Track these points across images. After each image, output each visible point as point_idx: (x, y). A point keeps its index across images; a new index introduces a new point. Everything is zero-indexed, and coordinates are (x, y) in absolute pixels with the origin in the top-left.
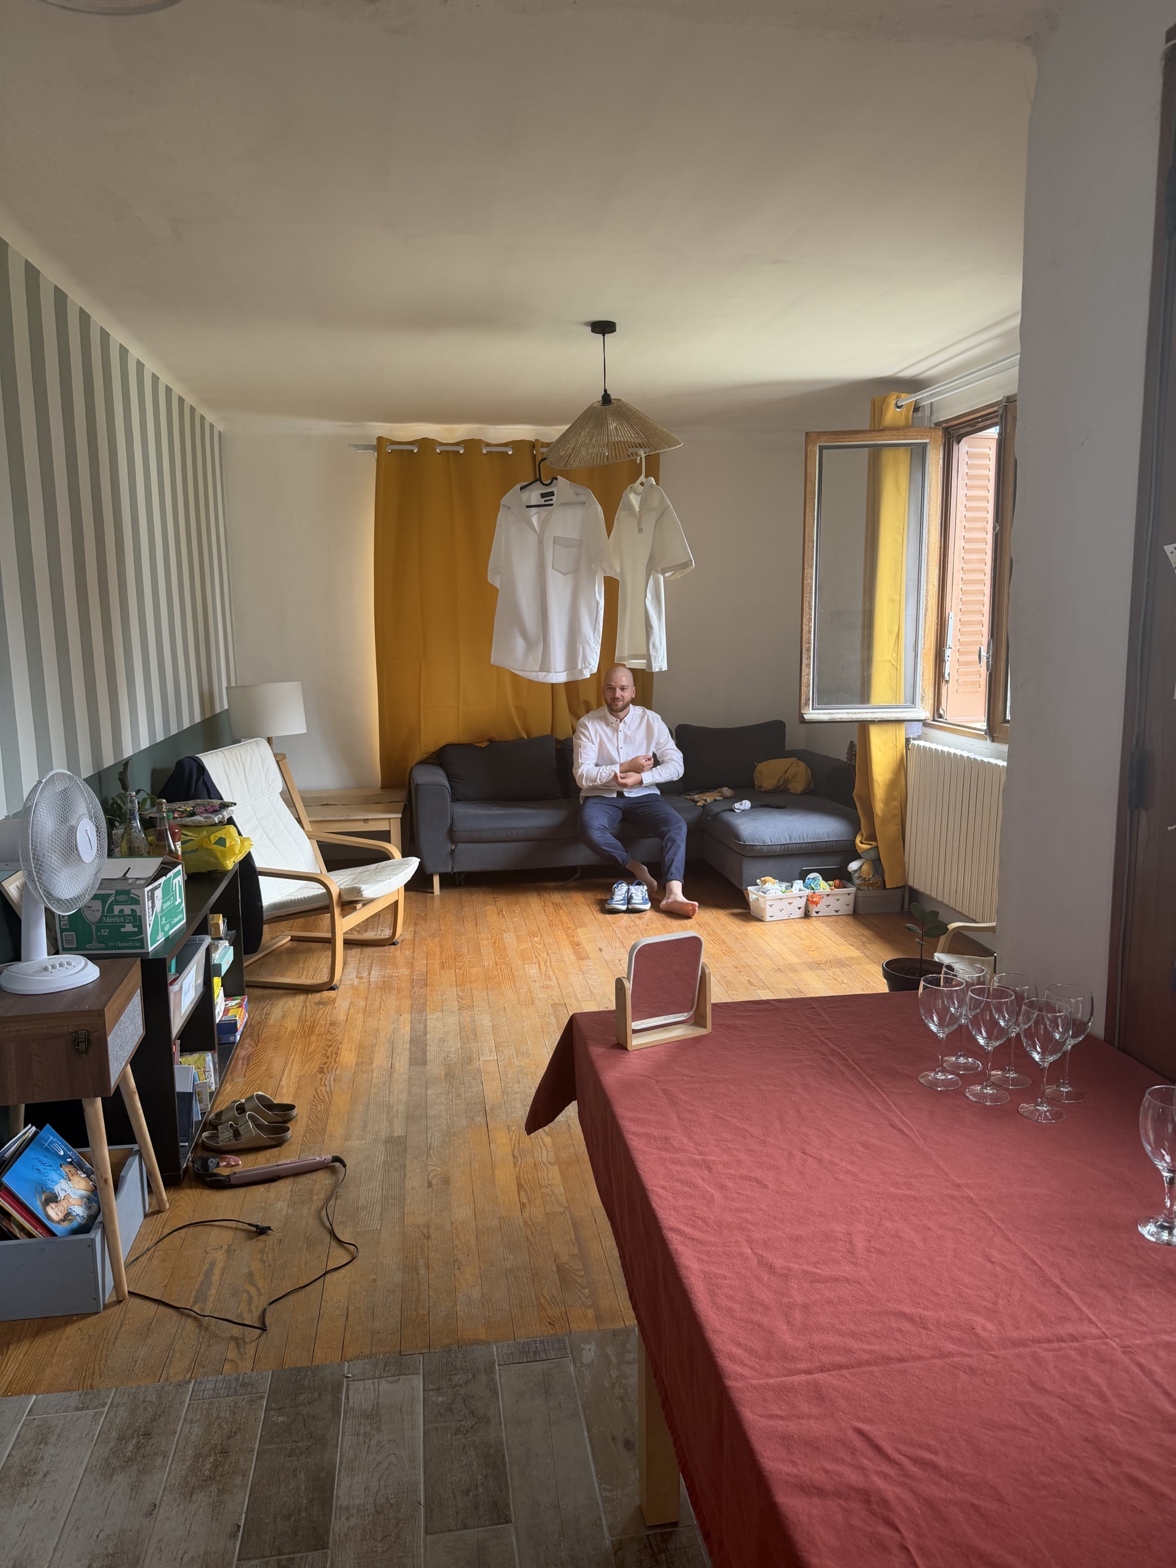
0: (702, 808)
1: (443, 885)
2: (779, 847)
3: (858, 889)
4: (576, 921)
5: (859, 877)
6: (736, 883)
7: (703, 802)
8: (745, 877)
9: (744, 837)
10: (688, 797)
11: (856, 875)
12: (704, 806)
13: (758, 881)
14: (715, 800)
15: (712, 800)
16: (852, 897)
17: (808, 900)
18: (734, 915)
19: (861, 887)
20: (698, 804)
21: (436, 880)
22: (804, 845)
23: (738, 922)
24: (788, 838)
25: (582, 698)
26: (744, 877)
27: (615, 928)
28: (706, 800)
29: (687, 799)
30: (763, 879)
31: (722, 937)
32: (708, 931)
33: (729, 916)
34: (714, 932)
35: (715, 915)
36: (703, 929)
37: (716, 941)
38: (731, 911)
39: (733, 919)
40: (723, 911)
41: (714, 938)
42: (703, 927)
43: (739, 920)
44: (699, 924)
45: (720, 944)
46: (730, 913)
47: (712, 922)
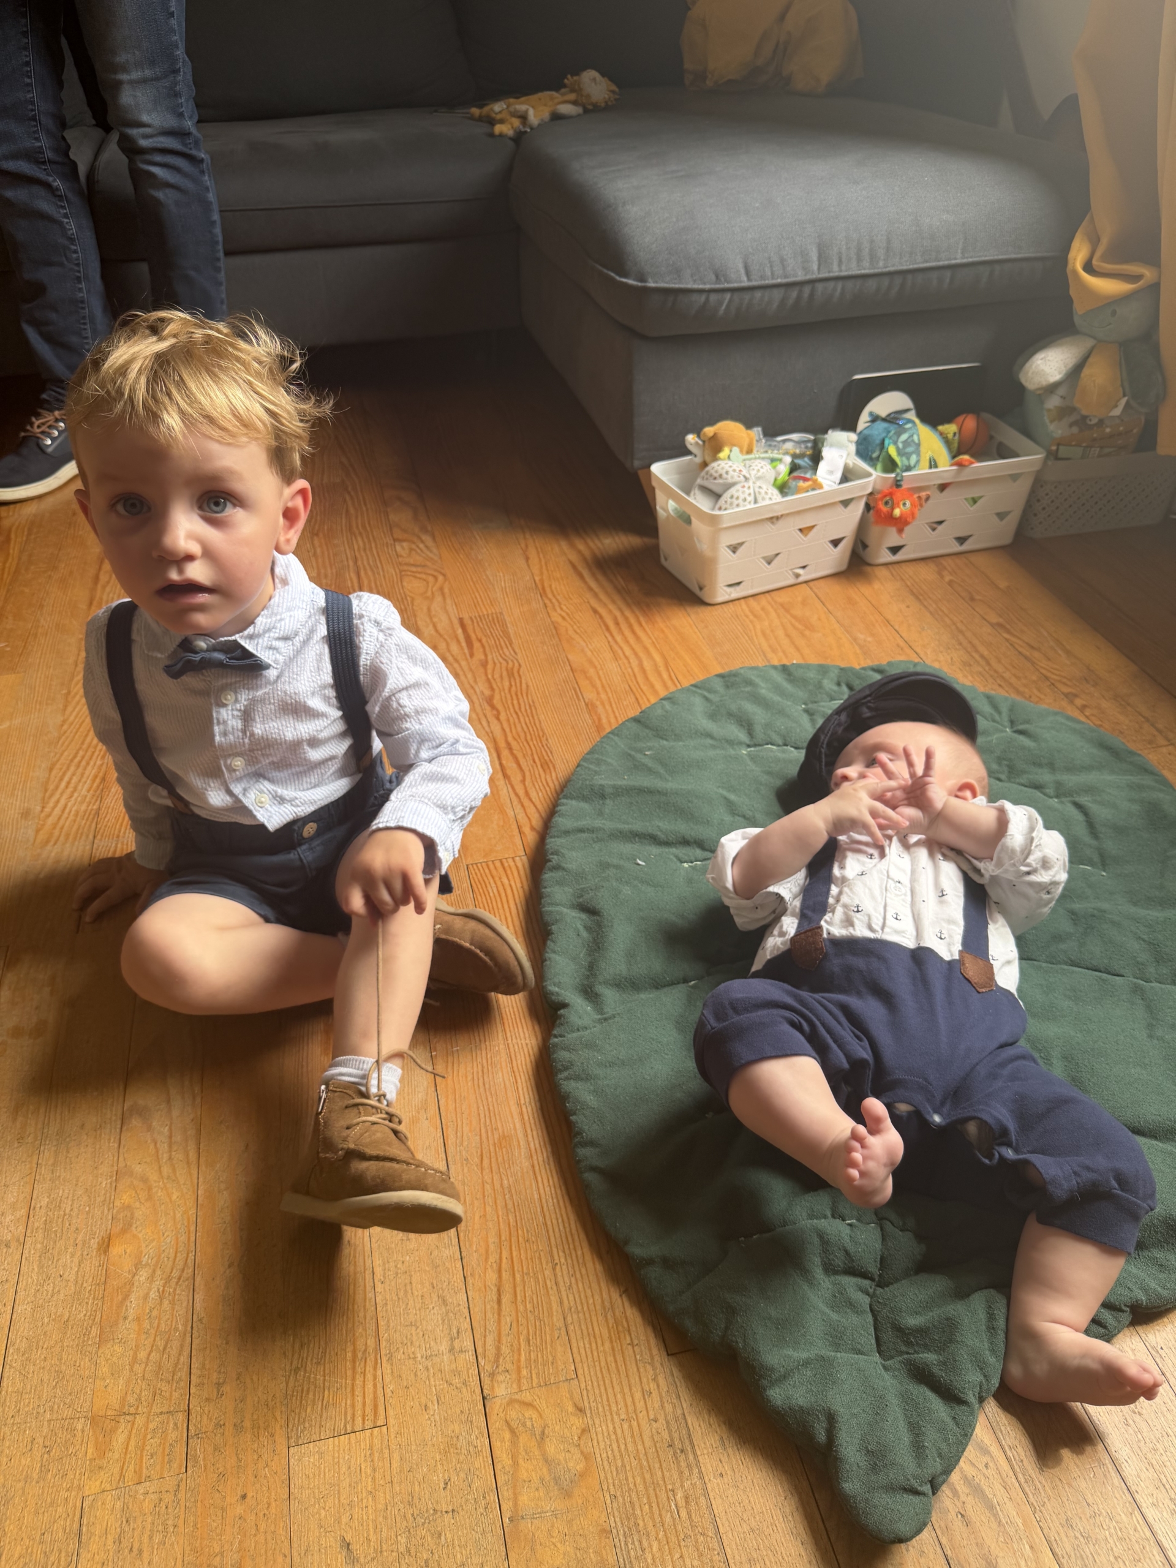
2: (777, 295)
3: (1053, 456)
5: (1064, 412)
7: (516, 122)
8: (641, 419)
10: (475, 111)
11: (1053, 402)
13: (691, 438)
14: (556, 117)
15: (546, 115)
16: (1023, 487)
17: (868, 507)
18: (601, 565)
19: (1063, 451)
20: (498, 129)
22: (872, 284)
23: (611, 609)
24: (814, 256)
26: (637, 419)
28: (523, 118)
30: (709, 431)
31: (542, 717)
32: (490, 666)
33: (581, 577)
34: (511, 674)
35: (536, 570)
36: (472, 655)
37: (510, 739)
38: (591, 544)
39: (596, 595)
40: (564, 544)
41: (503, 717)
42: (476, 645)
43: (617, 597)
44: (467, 622)
45: (523, 781)
46: (587, 553)
47: (517, 614)
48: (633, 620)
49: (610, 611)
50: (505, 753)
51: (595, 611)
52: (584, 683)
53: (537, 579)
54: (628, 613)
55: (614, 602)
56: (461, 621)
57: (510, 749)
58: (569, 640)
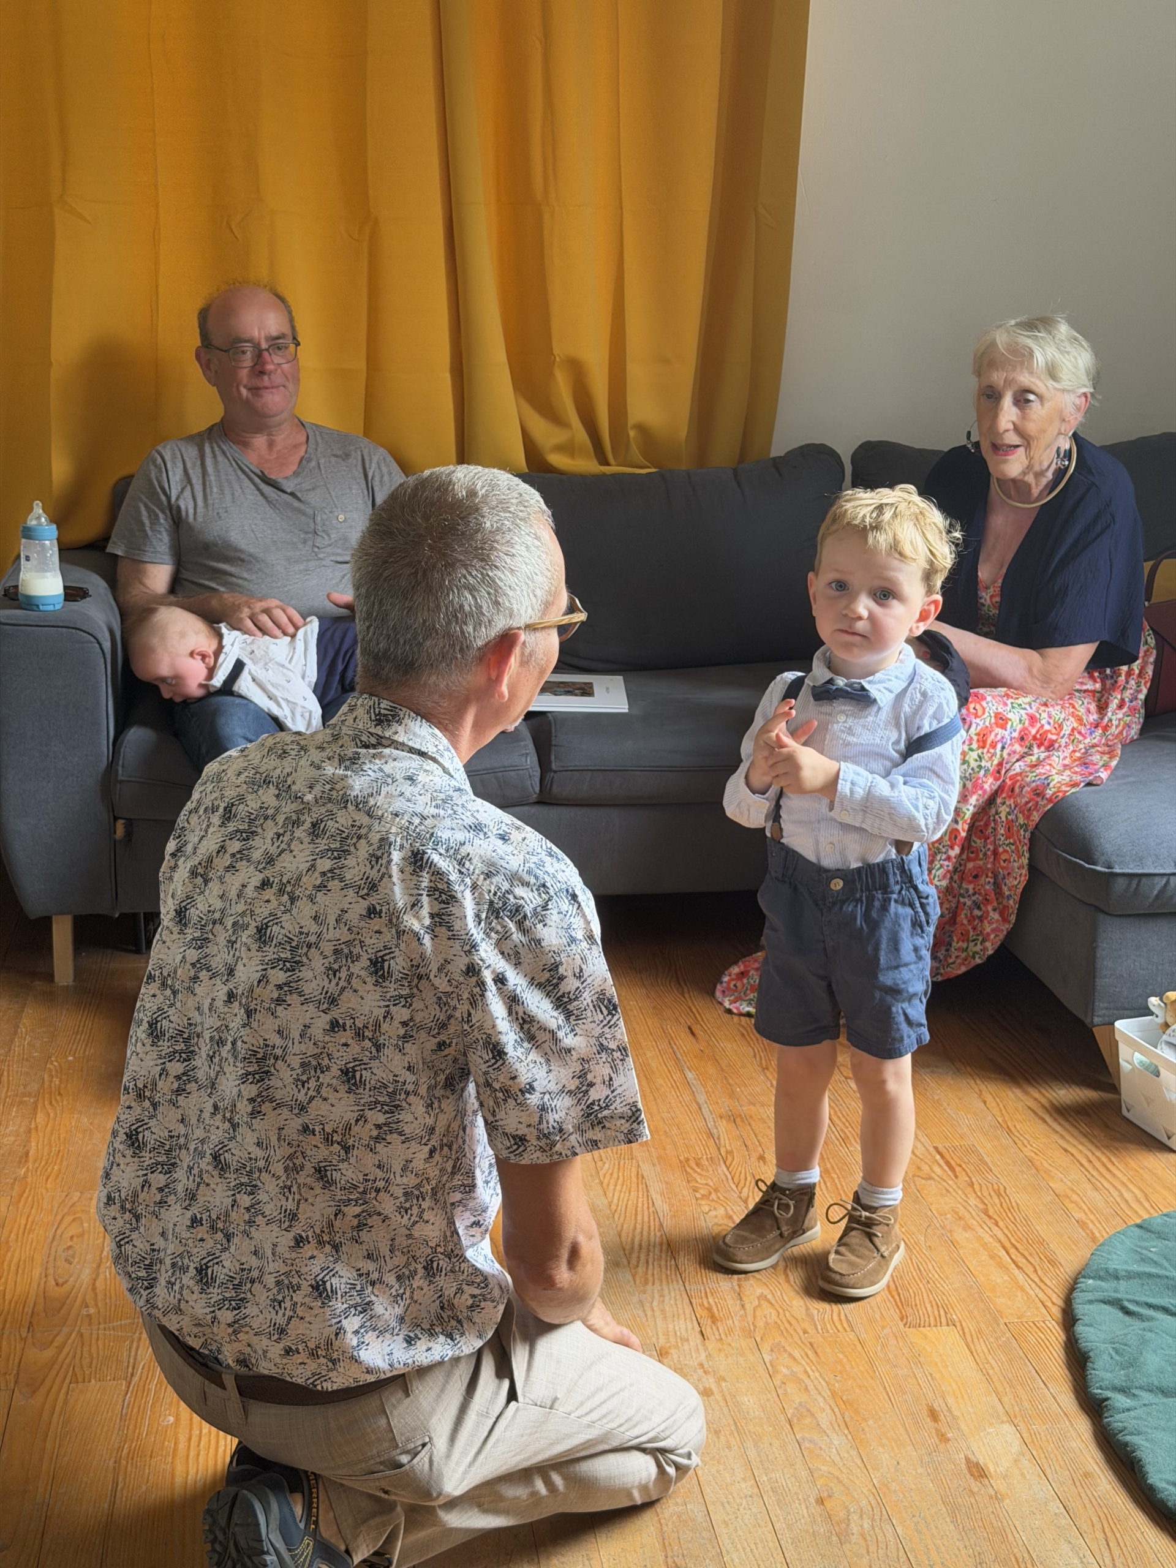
6: (1066, 995)
8: (1104, 980)
9: (1109, 848)
13: (1154, 1001)
18: (1063, 1113)
21: (62, 933)
23: (1082, 1150)
26: (1099, 982)
27: (647, 1169)
30: (1171, 995)
31: (1038, 1228)
32: (976, 1187)
33: (1044, 1121)
34: (999, 1195)
35: (995, 1111)
36: (956, 1177)
37: (1013, 1241)
38: (1047, 1094)
39: (1062, 1137)
40: (1018, 1091)
41: (1001, 1224)
42: (958, 1169)
43: (1084, 1140)
44: (943, 1150)
45: (1036, 1271)
46: (1044, 1101)
47: (988, 1146)
48: (1104, 1160)
49: (1081, 1152)
50: (1012, 1251)
51: (1066, 1150)
52: (1070, 1206)
53: (1000, 1120)
54: (1098, 1154)
55: (1081, 1143)
56: (936, 1149)
57: (1017, 1249)
58: (1046, 1171)
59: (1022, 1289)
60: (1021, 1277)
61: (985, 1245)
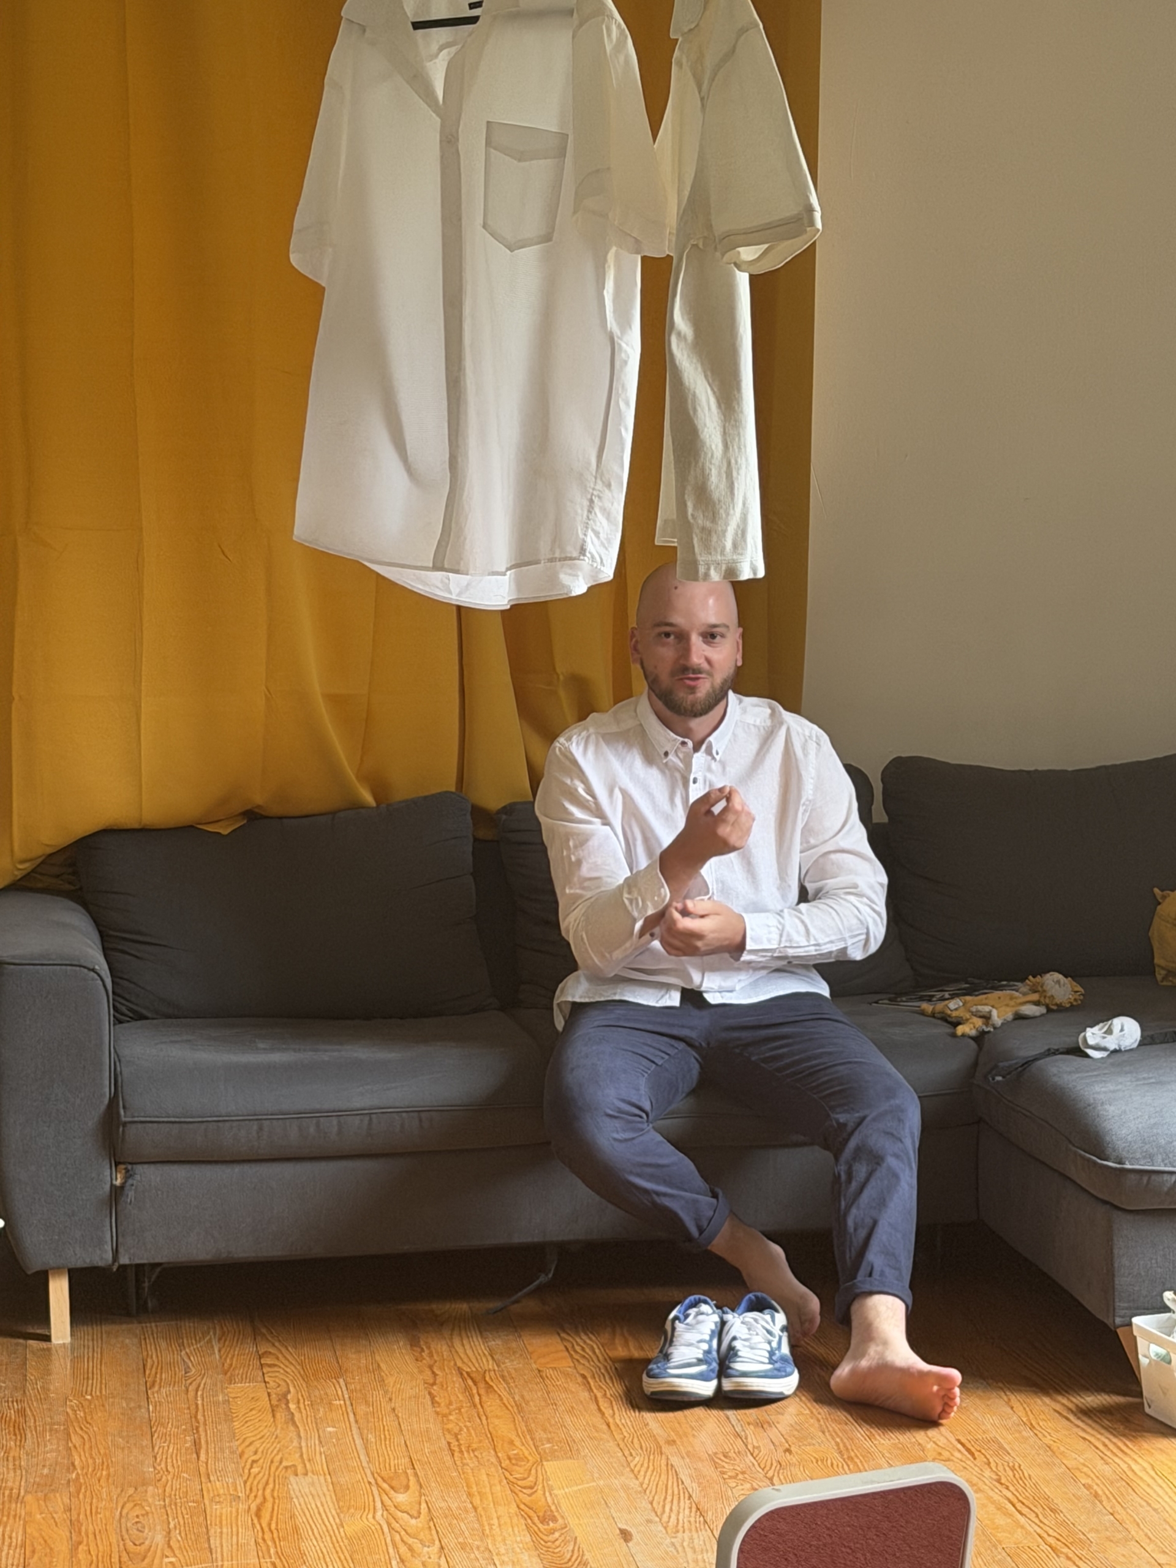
0: (972, 1043)
1: (79, 1313)
4: (540, 1434)
6: (1091, 1302)
7: (979, 1022)
8: (1122, 1281)
9: (1120, 1145)
10: (927, 1007)
12: (980, 1038)
13: (1168, 1294)
14: (1019, 1017)
15: (1010, 1016)
18: (1087, 1413)
20: (960, 1030)
21: (59, 1292)
23: (1100, 1438)
25: (562, 669)
26: (1118, 1281)
27: (675, 1460)
28: (987, 1018)
29: (923, 1013)
31: (1046, 1490)
32: (993, 1465)
33: (1068, 1419)
34: (1013, 1469)
35: (1022, 1414)
36: (975, 1459)
37: (1021, 1498)
38: (1074, 1400)
39: (1084, 1430)
40: (1047, 1400)
41: (1011, 1488)
42: (977, 1454)
43: (1103, 1431)
44: (963, 1440)
45: (1037, 1516)
46: (1071, 1405)
47: (1010, 1437)
48: (1120, 1444)
49: (1098, 1439)
50: (1018, 1505)
51: (1084, 1439)
52: (1079, 1475)
53: (1024, 1420)
54: (1115, 1440)
55: (1101, 1434)
56: (959, 1441)
57: (1023, 1503)
58: (1062, 1453)
59: (1022, 1527)
60: (1022, 1520)
61: (993, 1502)
